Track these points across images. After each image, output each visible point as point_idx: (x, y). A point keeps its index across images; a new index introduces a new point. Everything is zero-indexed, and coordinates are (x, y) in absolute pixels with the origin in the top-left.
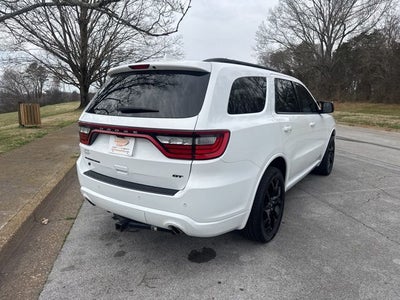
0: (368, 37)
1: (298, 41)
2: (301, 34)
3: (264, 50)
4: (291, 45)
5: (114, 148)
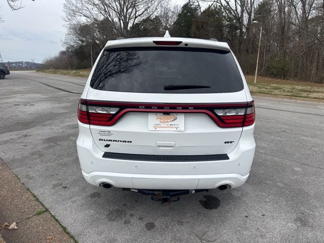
0: (151, 20)
1: (101, 18)
2: (103, 12)
3: (74, 22)
4: (96, 20)
5: (156, 126)
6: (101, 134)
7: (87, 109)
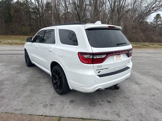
5: (116, 60)
6: (98, 67)
7: (93, 57)
